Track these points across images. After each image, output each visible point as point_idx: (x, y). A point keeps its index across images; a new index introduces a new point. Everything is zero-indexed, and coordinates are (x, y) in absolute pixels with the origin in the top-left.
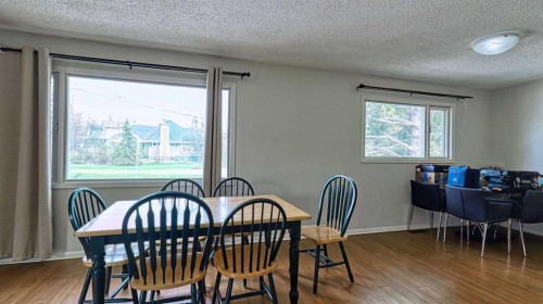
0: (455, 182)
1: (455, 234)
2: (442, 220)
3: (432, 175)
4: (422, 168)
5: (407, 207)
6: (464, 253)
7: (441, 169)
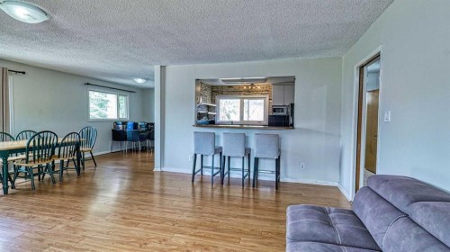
0: (130, 128)
1: (130, 151)
2: (126, 145)
3: (121, 126)
4: (116, 123)
5: (110, 142)
6: (134, 155)
7: (124, 123)
